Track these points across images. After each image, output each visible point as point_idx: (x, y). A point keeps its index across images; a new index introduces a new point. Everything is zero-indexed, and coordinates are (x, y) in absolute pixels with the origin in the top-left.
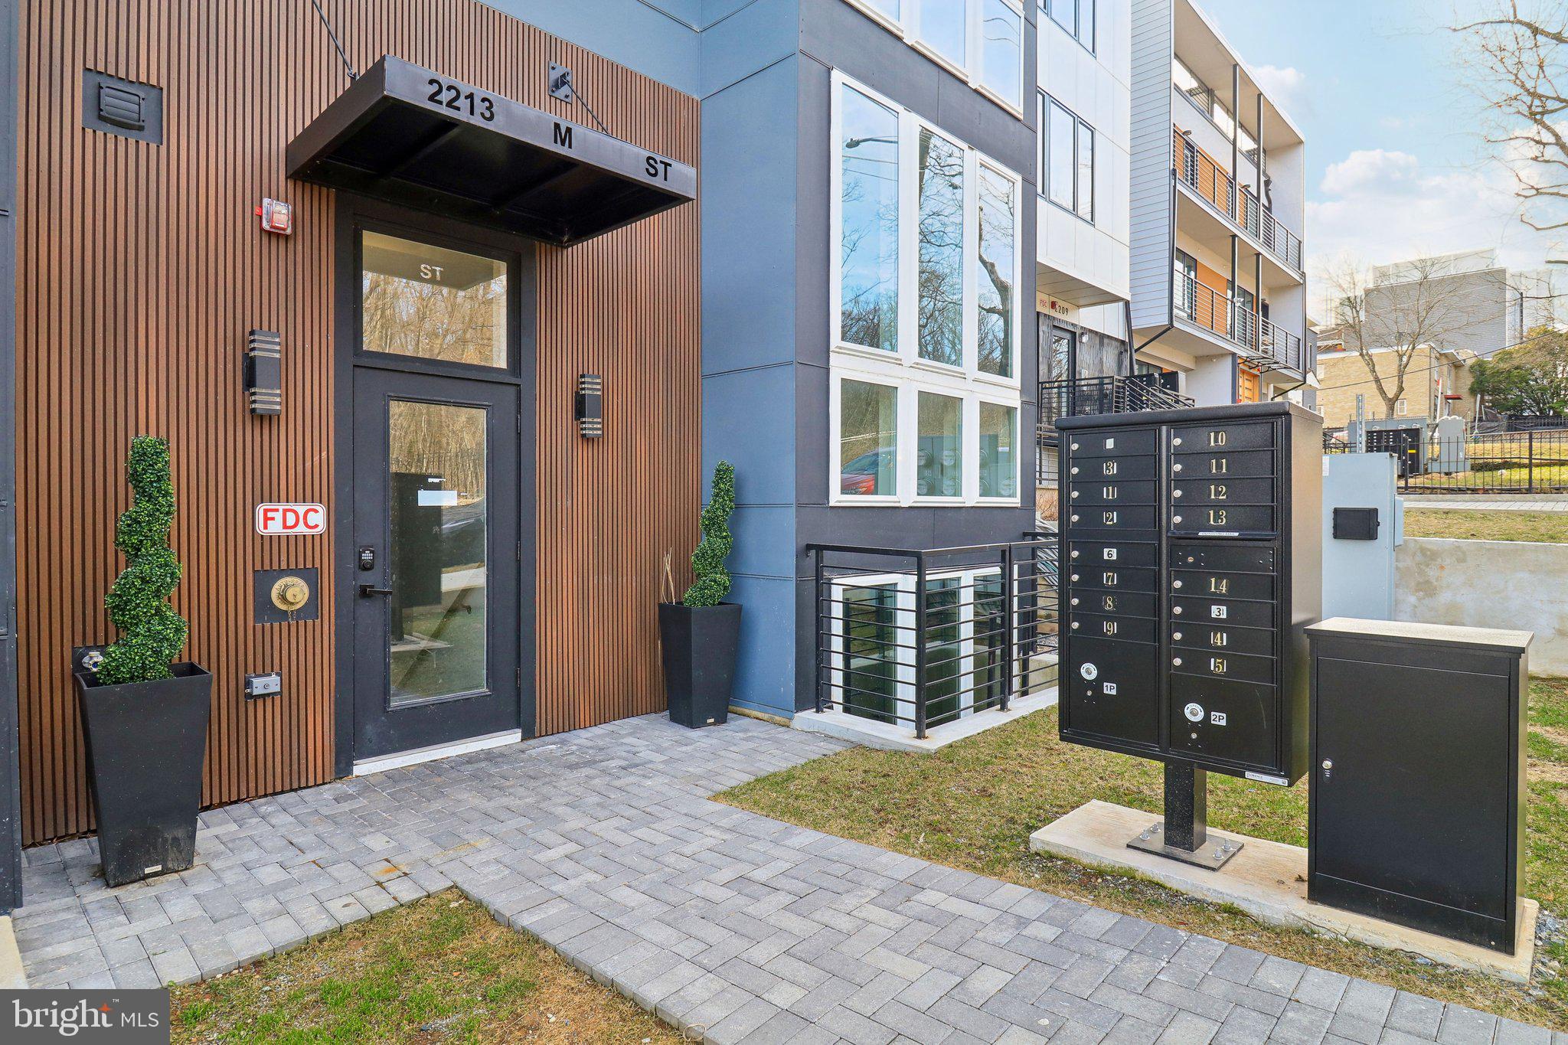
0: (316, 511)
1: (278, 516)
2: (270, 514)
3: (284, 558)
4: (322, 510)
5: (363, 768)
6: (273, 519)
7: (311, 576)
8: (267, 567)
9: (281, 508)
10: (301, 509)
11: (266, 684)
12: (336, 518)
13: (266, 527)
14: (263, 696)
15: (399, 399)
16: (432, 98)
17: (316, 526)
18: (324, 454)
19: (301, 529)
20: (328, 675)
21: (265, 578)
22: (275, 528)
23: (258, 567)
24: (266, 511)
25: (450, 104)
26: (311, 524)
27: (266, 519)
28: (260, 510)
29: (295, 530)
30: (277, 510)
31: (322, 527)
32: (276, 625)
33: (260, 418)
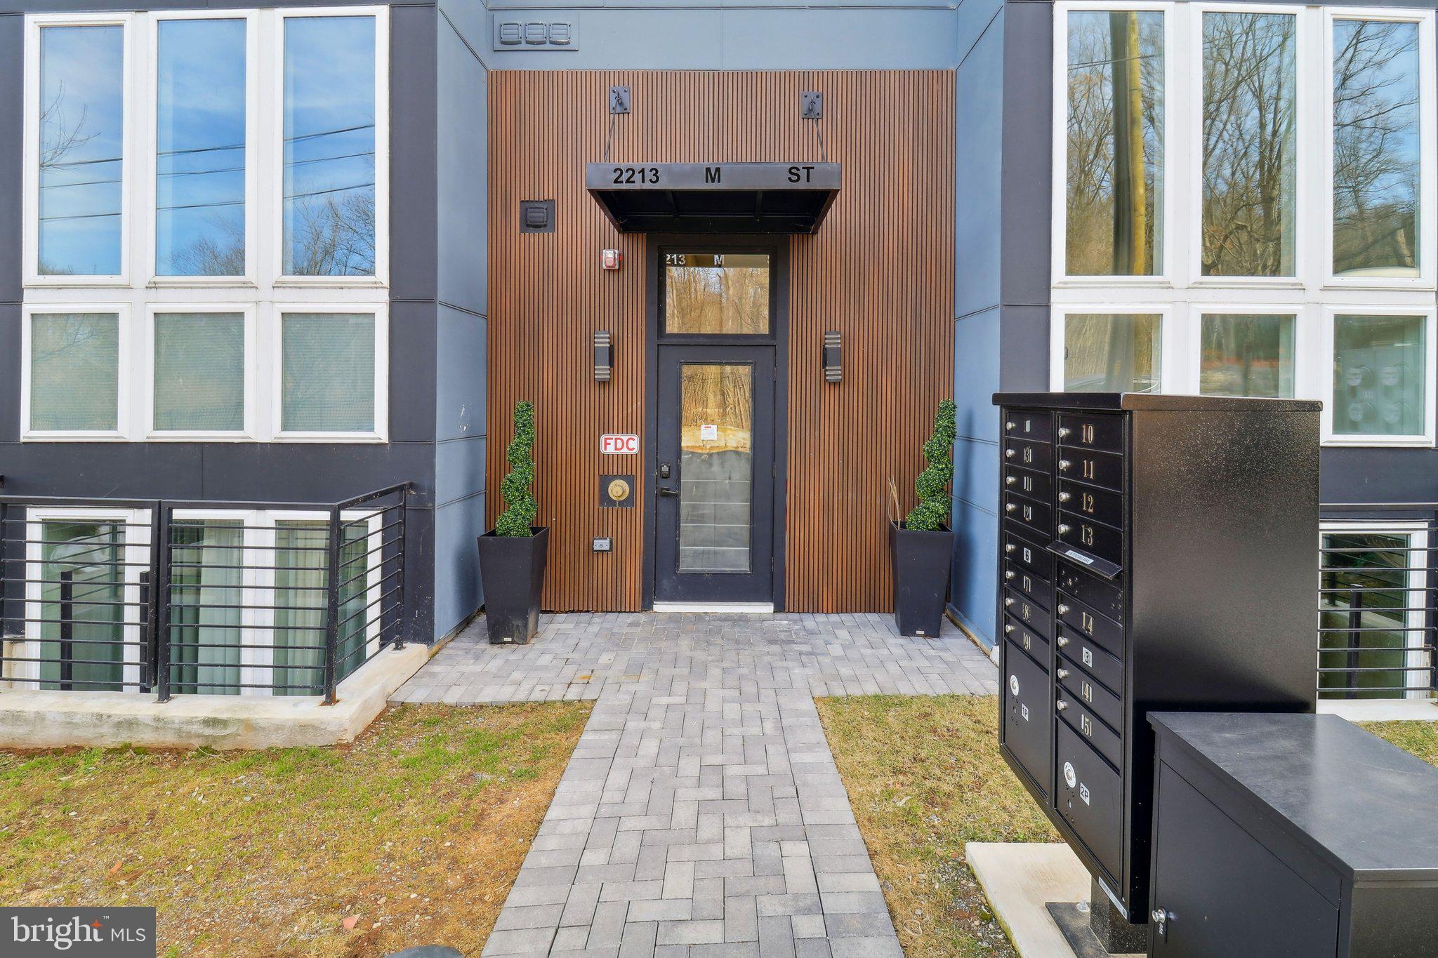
0: (634, 440)
1: (612, 442)
2: (608, 441)
3: (615, 468)
4: (636, 438)
5: (660, 607)
6: (609, 444)
7: (630, 479)
8: (606, 474)
9: (614, 437)
10: (625, 438)
11: (601, 544)
12: (645, 444)
13: (605, 449)
14: (598, 551)
15: (687, 363)
16: (616, 181)
17: (633, 449)
18: (639, 403)
19: (625, 451)
20: (639, 543)
21: (605, 481)
22: (611, 449)
23: (601, 473)
24: (606, 439)
25: (628, 181)
26: (630, 447)
27: (606, 444)
28: (603, 438)
29: (621, 451)
30: (612, 439)
31: (636, 451)
32: (610, 508)
33: (603, 383)
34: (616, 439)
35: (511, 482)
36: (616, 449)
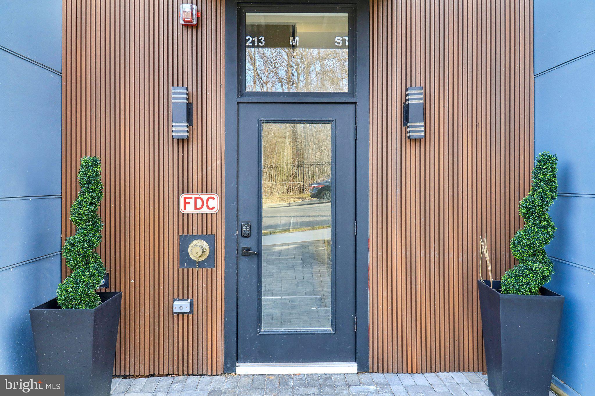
0: (213, 199)
1: (192, 201)
2: (187, 201)
3: (195, 228)
4: (216, 197)
5: (243, 369)
6: (189, 203)
7: (210, 239)
8: (186, 233)
9: (193, 197)
10: (205, 197)
11: (182, 306)
12: (224, 203)
13: (185, 208)
14: (178, 314)
15: (268, 122)
17: (213, 208)
18: (219, 162)
19: (205, 210)
20: (220, 305)
21: (185, 240)
22: (190, 209)
23: (181, 233)
24: (185, 198)
26: (211, 206)
27: (186, 203)
28: (182, 197)
29: (201, 210)
30: (191, 198)
31: (216, 209)
32: (190, 269)
33: (182, 141)
34: (196, 198)
35: (73, 245)
36: (196, 208)
